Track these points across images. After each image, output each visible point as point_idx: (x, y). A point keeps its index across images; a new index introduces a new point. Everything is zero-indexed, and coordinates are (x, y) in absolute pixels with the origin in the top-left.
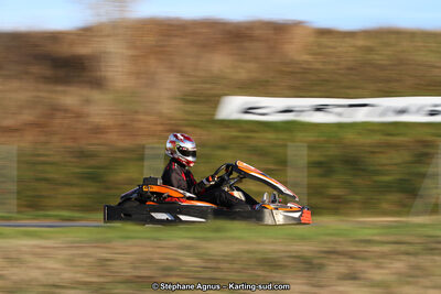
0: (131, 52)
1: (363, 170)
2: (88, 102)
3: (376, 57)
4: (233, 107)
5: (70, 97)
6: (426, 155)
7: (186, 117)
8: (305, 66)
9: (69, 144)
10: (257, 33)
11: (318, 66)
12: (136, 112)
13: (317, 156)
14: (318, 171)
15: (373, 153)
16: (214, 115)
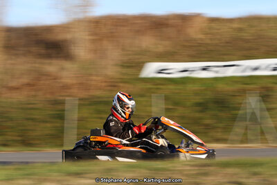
0: (91, 37)
1: (227, 107)
2: (63, 69)
3: (245, 34)
4: (151, 70)
5: (52, 67)
6: (268, 96)
7: (122, 77)
8: (199, 42)
9: (49, 96)
10: (171, 22)
11: (209, 42)
12: (91, 75)
13: (198, 99)
14: (198, 108)
15: (234, 96)
16: (139, 75)
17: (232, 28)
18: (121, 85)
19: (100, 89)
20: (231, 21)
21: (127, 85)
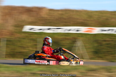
10: (34, 10)
12: (3, 29)
15: (62, 40)
16: (22, 30)
17: (58, 14)
18: (15, 34)
19: (7, 35)
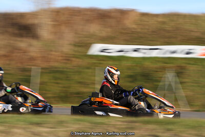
0: (52, 23)
1: (151, 79)
2: (31, 45)
3: (167, 26)
4: (96, 49)
5: (23, 43)
6: (181, 73)
7: (74, 53)
8: (133, 30)
9: (19, 65)
10: (113, 14)
11: (139, 30)
12: (51, 51)
13: (130, 73)
14: (130, 79)
15: (157, 71)
16: (87, 52)
17: (157, 21)
18: (73, 59)
19: (58, 62)
20: (157, 16)
21: (78, 60)
